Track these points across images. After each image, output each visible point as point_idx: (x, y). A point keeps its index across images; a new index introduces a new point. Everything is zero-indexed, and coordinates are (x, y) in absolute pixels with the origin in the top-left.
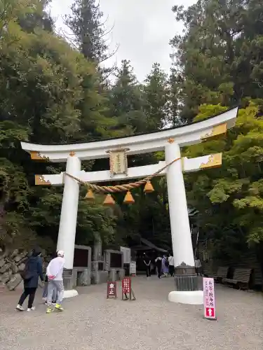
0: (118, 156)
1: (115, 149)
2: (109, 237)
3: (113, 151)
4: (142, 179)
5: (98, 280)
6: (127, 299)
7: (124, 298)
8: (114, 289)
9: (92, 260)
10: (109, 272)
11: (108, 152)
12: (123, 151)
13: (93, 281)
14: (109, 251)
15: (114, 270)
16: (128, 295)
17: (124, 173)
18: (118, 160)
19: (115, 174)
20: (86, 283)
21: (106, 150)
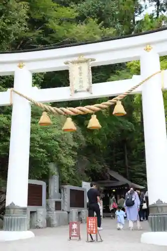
0: (80, 68)
1: (76, 59)
2: (68, 169)
3: (73, 62)
4: (111, 98)
5: (55, 222)
6: (92, 241)
7: (90, 239)
8: (78, 231)
9: (48, 197)
10: (68, 213)
11: (67, 63)
12: (87, 61)
13: (49, 224)
14: (68, 187)
15: (74, 211)
16: (94, 236)
17: (88, 90)
18: (80, 74)
19: (76, 92)
20: (41, 225)
21: (65, 60)
